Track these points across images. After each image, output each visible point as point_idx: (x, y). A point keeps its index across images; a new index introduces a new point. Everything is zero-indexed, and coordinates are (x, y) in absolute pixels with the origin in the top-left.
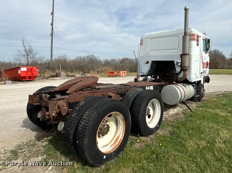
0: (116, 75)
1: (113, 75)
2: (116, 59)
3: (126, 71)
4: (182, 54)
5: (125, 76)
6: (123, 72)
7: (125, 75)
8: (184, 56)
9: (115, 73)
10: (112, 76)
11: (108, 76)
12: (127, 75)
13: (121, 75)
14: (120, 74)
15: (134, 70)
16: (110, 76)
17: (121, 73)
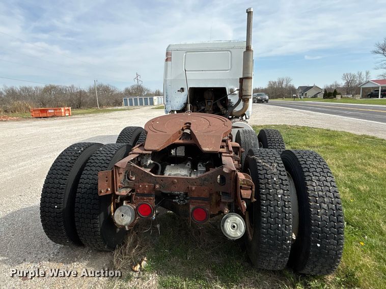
0: (53, 114)
1: (46, 116)
2: (31, 88)
3: (70, 108)
4: (242, 77)
5: (69, 115)
6: (67, 108)
7: (69, 113)
8: (247, 80)
9: (50, 111)
10: (44, 117)
11: (36, 118)
12: (73, 114)
13: (63, 114)
14: (61, 112)
15: (77, 105)
16: (41, 118)
17: (63, 110)
